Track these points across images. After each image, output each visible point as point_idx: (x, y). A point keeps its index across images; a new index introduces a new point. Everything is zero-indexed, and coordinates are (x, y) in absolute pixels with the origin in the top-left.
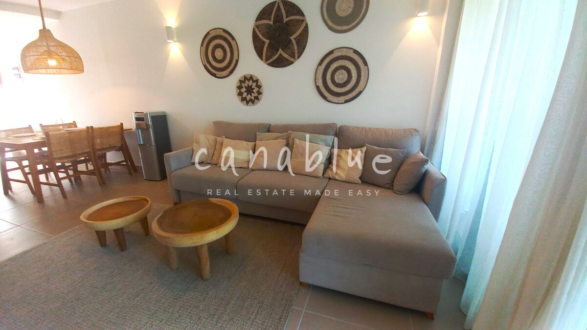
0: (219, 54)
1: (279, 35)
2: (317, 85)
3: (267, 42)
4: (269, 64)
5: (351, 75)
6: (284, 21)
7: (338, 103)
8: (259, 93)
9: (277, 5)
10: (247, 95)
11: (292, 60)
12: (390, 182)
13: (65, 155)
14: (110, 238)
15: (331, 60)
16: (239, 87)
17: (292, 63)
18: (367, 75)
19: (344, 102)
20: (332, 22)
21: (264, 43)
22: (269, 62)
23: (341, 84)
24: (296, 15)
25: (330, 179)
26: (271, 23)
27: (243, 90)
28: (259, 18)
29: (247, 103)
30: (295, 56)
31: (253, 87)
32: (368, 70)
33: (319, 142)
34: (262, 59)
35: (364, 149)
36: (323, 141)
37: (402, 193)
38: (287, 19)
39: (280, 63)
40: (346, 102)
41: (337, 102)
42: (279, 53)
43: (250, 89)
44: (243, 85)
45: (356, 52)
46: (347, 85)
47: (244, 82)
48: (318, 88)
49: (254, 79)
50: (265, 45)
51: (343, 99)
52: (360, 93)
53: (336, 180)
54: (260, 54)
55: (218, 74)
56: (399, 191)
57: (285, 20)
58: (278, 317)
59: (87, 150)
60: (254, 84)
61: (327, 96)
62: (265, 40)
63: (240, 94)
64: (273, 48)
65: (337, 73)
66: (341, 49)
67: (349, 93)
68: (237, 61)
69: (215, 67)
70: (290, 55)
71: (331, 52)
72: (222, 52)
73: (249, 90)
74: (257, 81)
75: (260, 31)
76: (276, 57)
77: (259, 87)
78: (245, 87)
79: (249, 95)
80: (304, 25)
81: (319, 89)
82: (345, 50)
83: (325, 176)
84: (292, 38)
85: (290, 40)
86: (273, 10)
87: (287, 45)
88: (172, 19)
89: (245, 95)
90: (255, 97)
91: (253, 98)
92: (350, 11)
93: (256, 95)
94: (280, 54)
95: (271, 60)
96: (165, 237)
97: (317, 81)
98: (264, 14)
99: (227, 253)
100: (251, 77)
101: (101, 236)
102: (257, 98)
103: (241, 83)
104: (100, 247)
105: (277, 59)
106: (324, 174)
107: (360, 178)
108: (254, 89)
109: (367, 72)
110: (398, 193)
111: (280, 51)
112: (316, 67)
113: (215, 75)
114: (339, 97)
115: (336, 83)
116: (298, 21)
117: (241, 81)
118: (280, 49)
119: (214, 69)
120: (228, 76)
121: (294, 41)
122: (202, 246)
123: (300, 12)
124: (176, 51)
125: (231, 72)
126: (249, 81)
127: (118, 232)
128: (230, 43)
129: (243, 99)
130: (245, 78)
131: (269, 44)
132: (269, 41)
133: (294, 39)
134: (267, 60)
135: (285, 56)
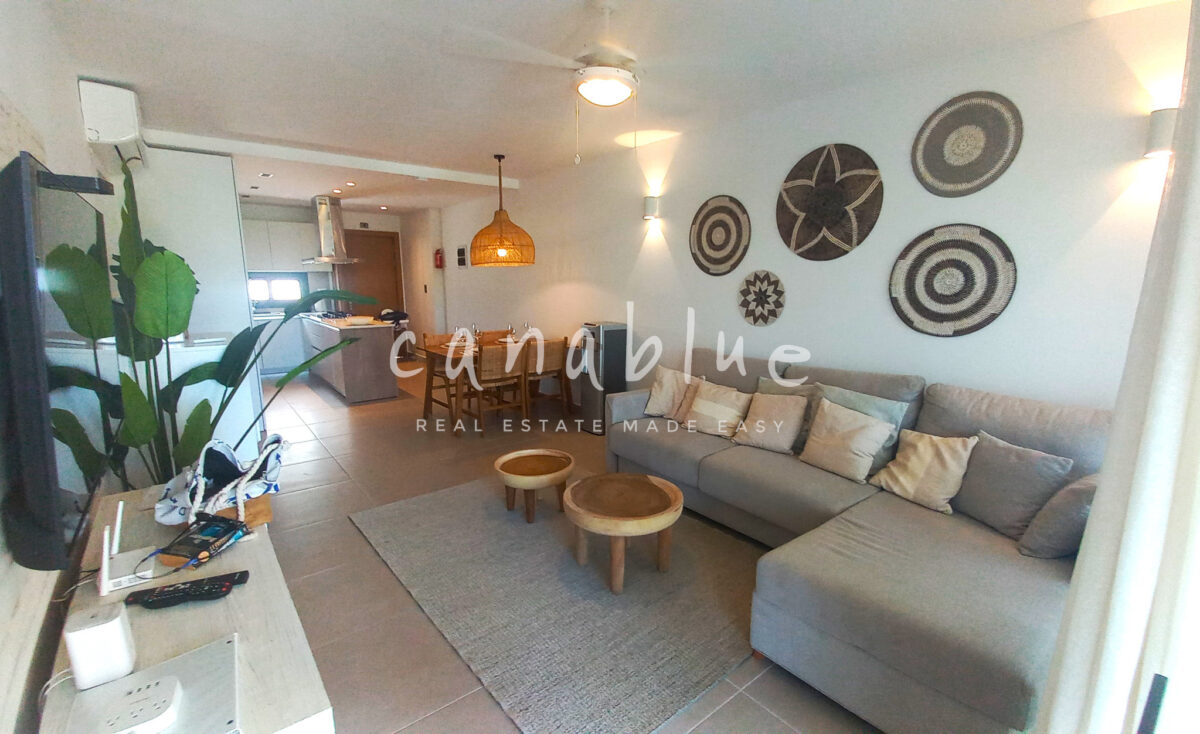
0: (719, 236)
1: (824, 204)
2: (894, 295)
3: (802, 215)
4: (800, 255)
5: (973, 280)
6: (837, 180)
7: (938, 336)
8: (779, 304)
9: (826, 152)
10: (757, 307)
11: (846, 247)
12: (1018, 524)
13: (494, 377)
14: (520, 501)
15: (929, 249)
16: (746, 293)
17: (846, 252)
18: (1012, 280)
19: (951, 333)
20: (935, 176)
21: (796, 217)
22: (800, 250)
23: (947, 296)
24: (861, 168)
25: (882, 489)
26: (812, 183)
27: (751, 297)
28: (792, 176)
29: (756, 320)
30: (851, 241)
31: (768, 293)
32: (1016, 270)
33: (872, 412)
34: (789, 245)
35: (973, 441)
36: (880, 410)
37: (1034, 553)
38: (843, 176)
39: (823, 252)
40: (957, 333)
41: (935, 332)
42: (821, 235)
43: (764, 298)
44: (752, 288)
45: (986, 233)
46: (962, 299)
47: (754, 284)
48: (894, 302)
49: (772, 280)
50: (796, 221)
51: (948, 327)
52: (993, 317)
53: (894, 493)
54: (786, 236)
55: (713, 268)
56: (1030, 550)
57: (838, 178)
58: (695, 680)
59: (518, 374)
60: (772, 288)
61: (912, 319)
62: (796, 212)
63: (745, 304)
64: (812, 227)
65: (940, 276)
66: (952, 228)
67: (966, 317)
68: (746, 248)
69: (708, 256)
70: (842, 239)
71: (930, 233)
72: (724, 234)
73: (761, 298)
74: (776, 283)
75: (790, 198)
76: (816, 241)
77: (780, 293)
78: (755, 292)
79: (760, 308)
80: (874, 185)
81: (898, 304)
82: (958, 228)
83: (872, 481)
84: (849, 208)
85: (846, 213)
86: (817, 163)
87: (838, 221)
88: (655, 182)
89: (752, 306)
90: (769, 311)
91: (766, 313)
92: (977, 153)
93: (772, 307)
94: (824, 237)
95: (806, 247)
96: (575, 512)
97: (893, 288)
98: (802, 168)
99: (658, 569)
100: (767, 276)
101: (510, 492)
102: (773, 313)
103: (748, 286)
104: (506, 510)
105: (817, 244)
106: (870, 476)
107: (952, 502)
108: (770, 296)
109: (1011, 274)
110: (1026, 552)
111: (825, 232)
112: (894, 260)
113: (709, 269)
114: (942, 321)
115: (936, 293)
116: (863, 178)
117: (748, 283)
118: (824, 229)
119: (708, 261)
120: (728, 272)
121: (852, 214)
122: (616, 538)
123: (868, 162)
124: (655, 233)
125: (734, 266)
126: (762, 282)
127: (529, 493)
128: (738, 218)
129: (749, 313)
130: (757, 277)
131: (805, 220)
132: (804, 214)
133: (853, 210)
134: (798, 246)
135: (833, 240)
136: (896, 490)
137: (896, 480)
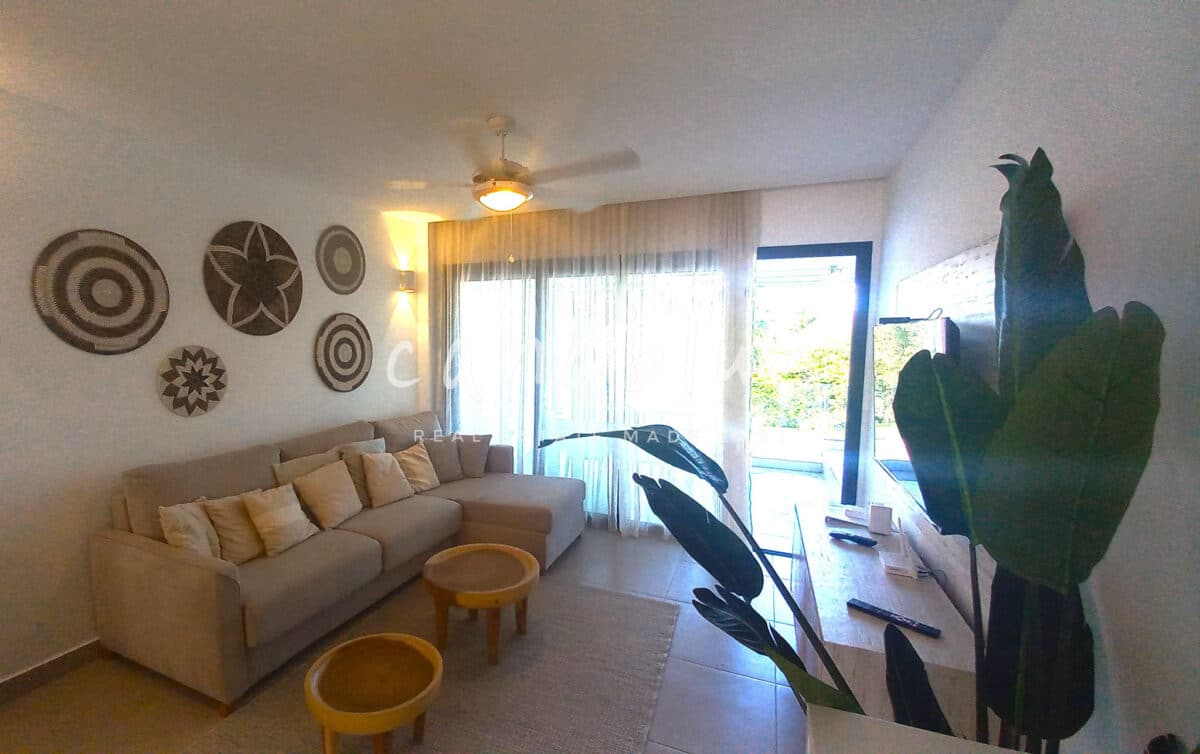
0: (108, 292)
1: (258, 280)
2: (319, 365)
3: (237, 286)
4: (240, 329)
5: (355, 353)
8: (219, 385)
9: (254, 228)
10: (189, 392)
11: (281, 324)
15: (334, 329)
16: (169, 376)
17: (281, 328)
18: (370, 352)
19: (351, 388)
20: (331, 276)
21: (230, 288)
22: (239, 324)
23: (346, 363)
24: (284, 254)
26: (244, 255)
27: (180, 381)
28: (217, 240)
29: (190, 410)
30: (284, 318)
31: (206, 381)
34: (224, 317)
35: (422, 444)
36: (378, 447)
38: (272, 257)
39: (260, 327)
40: (354, 388)
41: (345, 389)
42: (259, 311)
43: (198, 378)
44: (180, 369)
45: (358, 321)
46: (352, 365)
47: (182, 363)
49: (208, 357)
50: (231, 291)
51: (351, 384)
52: (366, 375)
54: (221, 308)
55: (103, 343)
57: (268, 257)
60: (209, 367)
61: (330, 381)
62: (230, 281)
63: (171, 391)
64: (248, 301)
65: (341, 348)
66: (342, 316)
67: (356, 376)
68: (164, 316)
69: (89, 324)
70: (276, 315)
71: (333, 318)
72: (118, 291)
73: (195, 381)
74: (213, 360)
75: (220, 264)
76: (252, 317)
77: (219, 371)
78: (184, 373)
79: (194, 393)
80: (296, 273)
81: (321, 371)
82: (346, 316)
84: (281, 288)
85: (278, 292)
86: (246, 235)
87: (272, 299)
89: (183, 392)
90: (208, 394)
91: (204, 398)
93: (211, 389)
94: (261, 313)
95: (244, 321)
97: (317, 360)
98: (229, 235)
100: (201, 353)
102: (213, 396)
103: (173, 366)
105: (254, 320)
107: (438, 479)
108: (207, 377)
109: (370, 348)
111: (262, 308)
113: (90, 344)
114: (347, 381)
115: (341, 362)
116: (287, 264)
117: (174, 362)
118: (262, 305)
119: (87, 331)
120: (136, 347)
121: (283, 294)
123: (290, 252)
125: (147, 338)
126: (195, 360)
129: (179, 403)
130: (186, 354)
131: (240, 292)
132: (240, 286)
133: (284, 290)
134: (236, 319)
135: (271, 316)
136: (424, 488)
137: (419, 483)
